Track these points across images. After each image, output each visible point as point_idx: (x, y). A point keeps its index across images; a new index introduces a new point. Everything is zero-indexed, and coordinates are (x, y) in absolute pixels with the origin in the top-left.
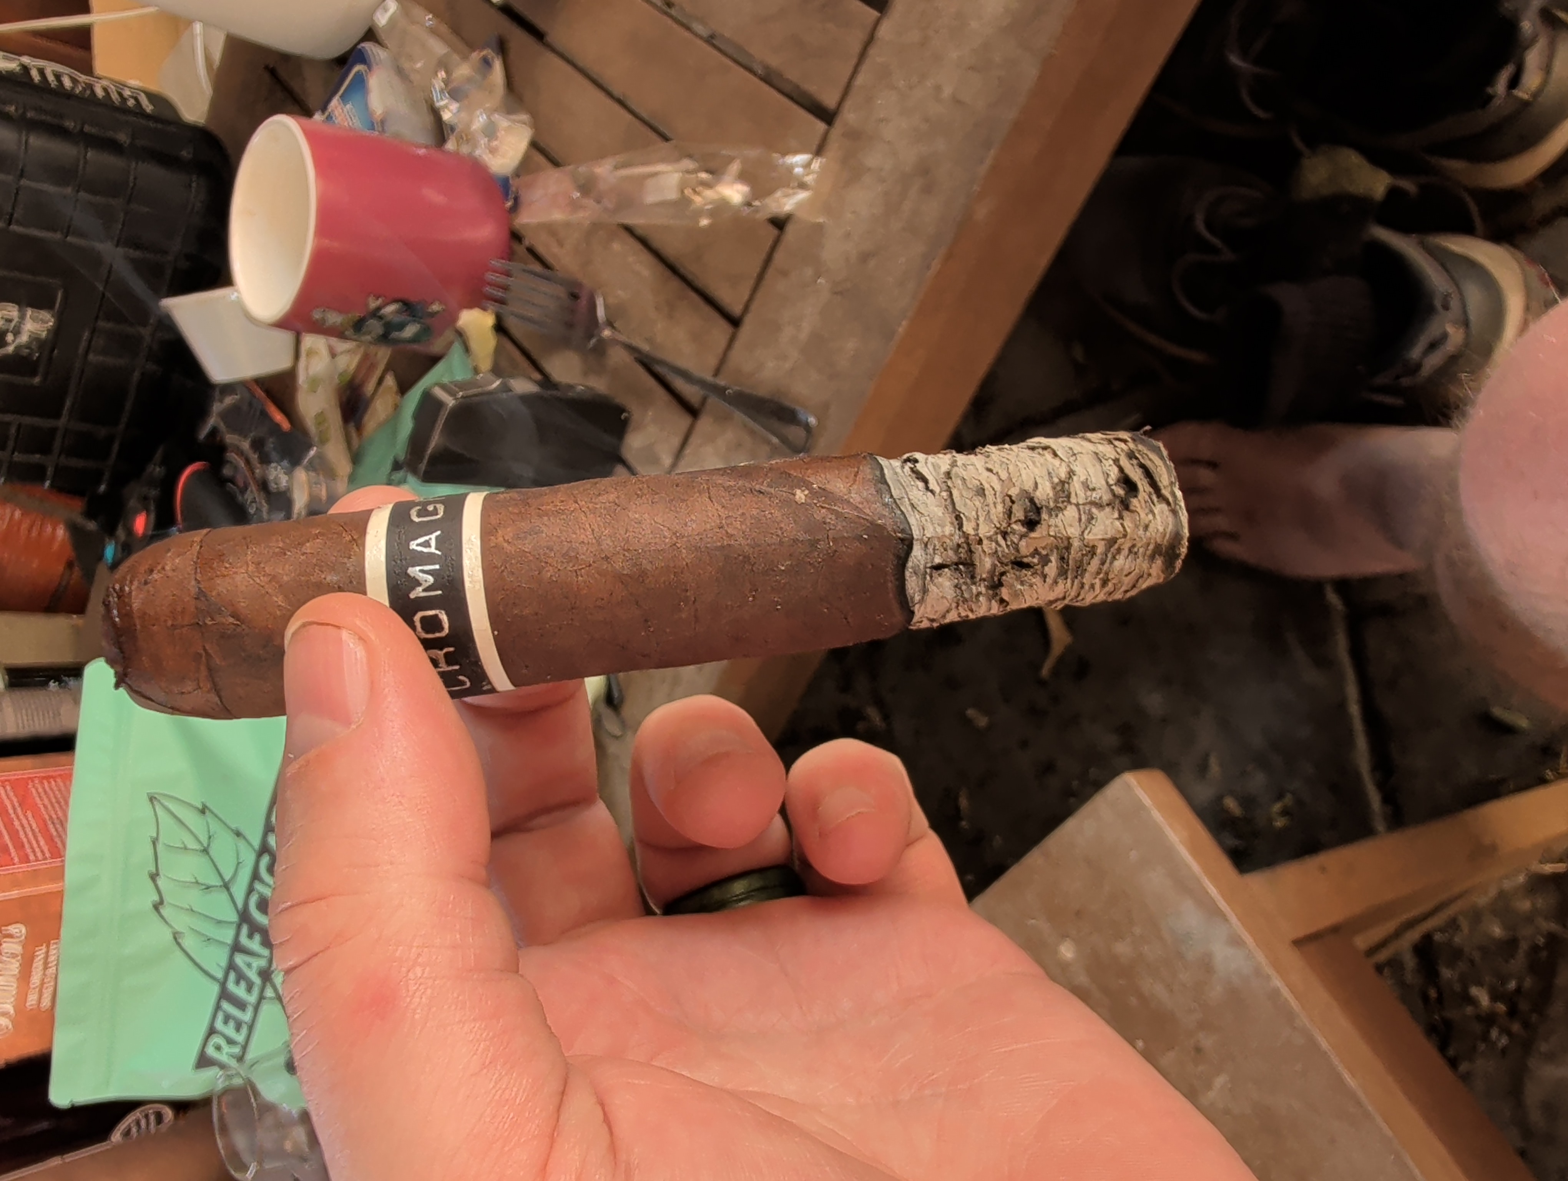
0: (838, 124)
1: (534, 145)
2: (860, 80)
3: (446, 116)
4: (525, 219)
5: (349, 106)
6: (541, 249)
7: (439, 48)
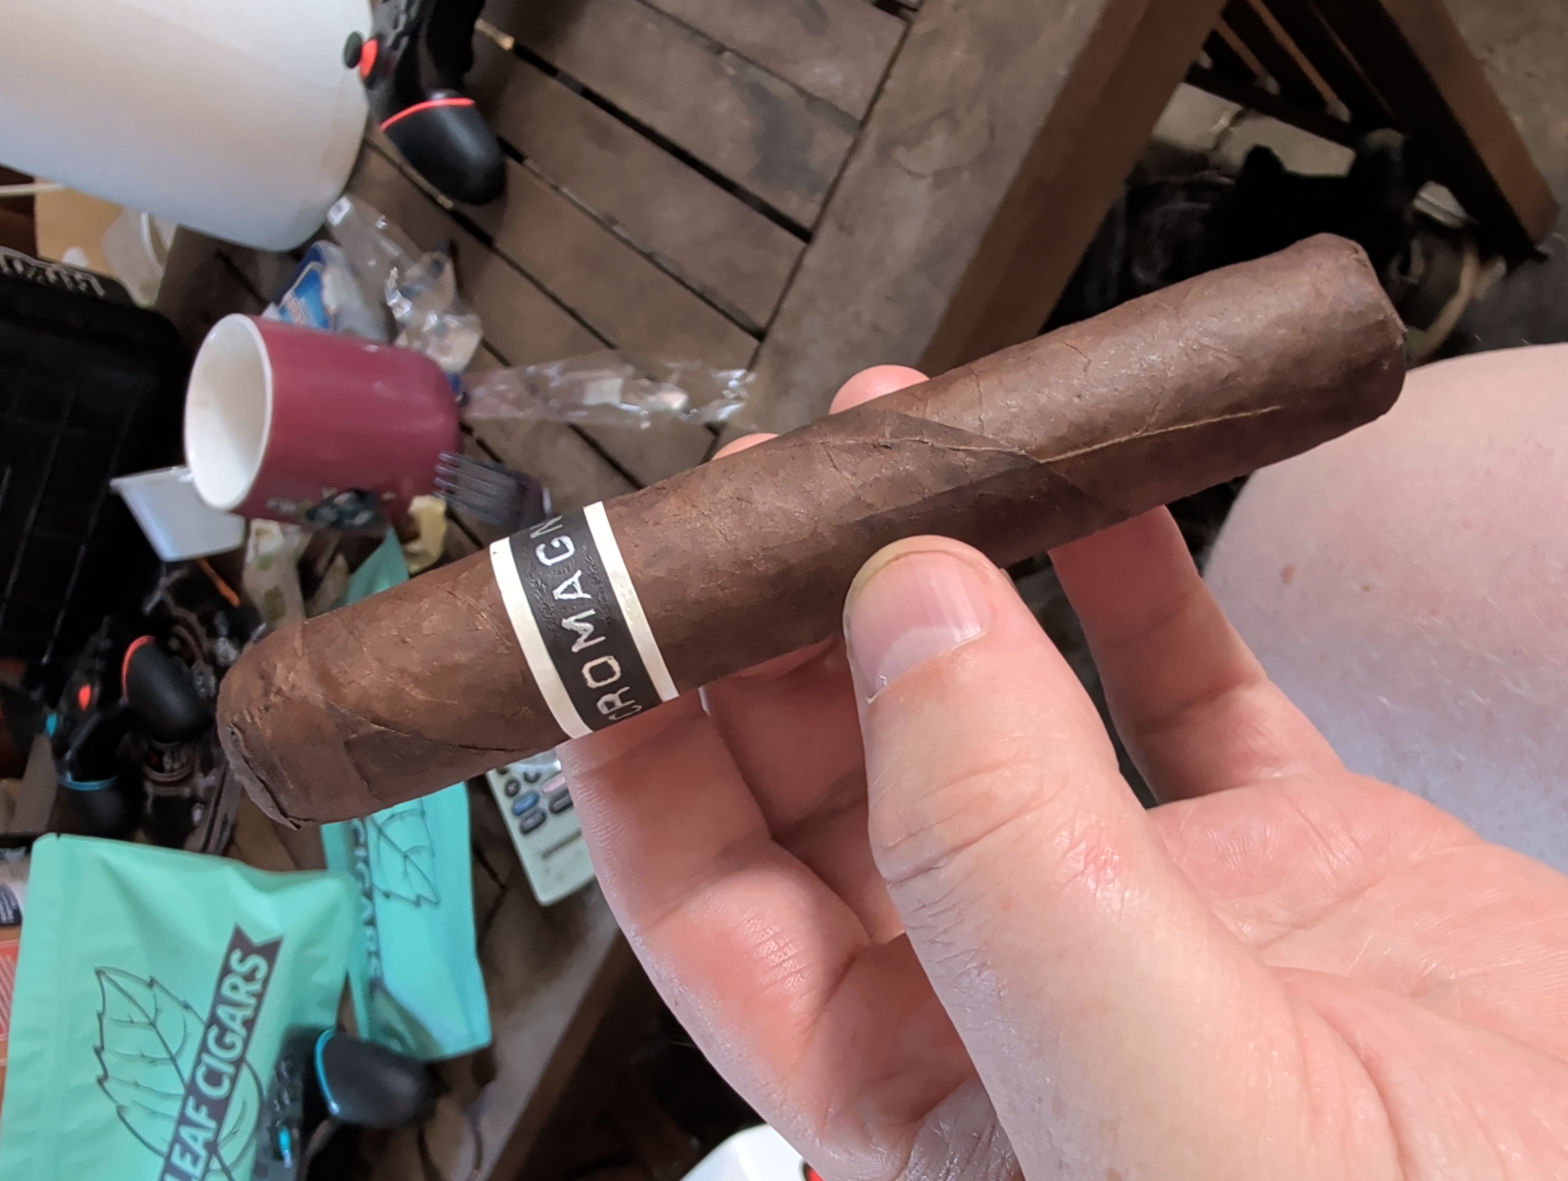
0: (768, 341)
1: (485, 344)
2: (787, 304)
3: (398, 315)
4: (475, 414)
5: (303, 299)
6: (490, 442)
7: (392, 250)
